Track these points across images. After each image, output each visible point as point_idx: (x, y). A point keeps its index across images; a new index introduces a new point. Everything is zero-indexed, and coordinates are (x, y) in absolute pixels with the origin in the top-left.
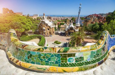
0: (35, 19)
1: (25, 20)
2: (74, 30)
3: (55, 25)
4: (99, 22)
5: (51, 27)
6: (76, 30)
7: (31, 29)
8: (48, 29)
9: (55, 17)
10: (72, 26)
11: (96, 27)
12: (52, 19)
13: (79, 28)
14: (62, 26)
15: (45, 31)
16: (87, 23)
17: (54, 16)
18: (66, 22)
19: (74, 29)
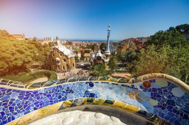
0: (45, 44)
1: (24, 46)
2: (103, 60)
3: (77, 53)
4: (138, 48)
5: (69, 57)
6: (105, 61)
7: (37, 60)
8: (65, 60)
9: (78, 43)
10: (100, 54)
11: (133, 55)
12: (74, 45)
13: (109, 58)
14: (86, 55)
15: (60, 64)
16: (121, 51)
17: (77, 40)
18: (93, 49)
19: (103, 58)
